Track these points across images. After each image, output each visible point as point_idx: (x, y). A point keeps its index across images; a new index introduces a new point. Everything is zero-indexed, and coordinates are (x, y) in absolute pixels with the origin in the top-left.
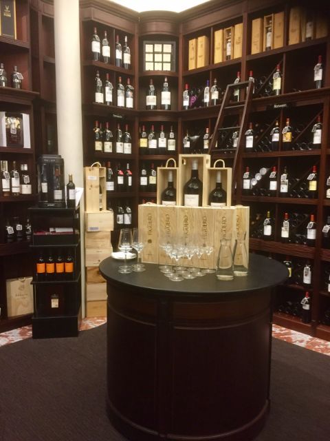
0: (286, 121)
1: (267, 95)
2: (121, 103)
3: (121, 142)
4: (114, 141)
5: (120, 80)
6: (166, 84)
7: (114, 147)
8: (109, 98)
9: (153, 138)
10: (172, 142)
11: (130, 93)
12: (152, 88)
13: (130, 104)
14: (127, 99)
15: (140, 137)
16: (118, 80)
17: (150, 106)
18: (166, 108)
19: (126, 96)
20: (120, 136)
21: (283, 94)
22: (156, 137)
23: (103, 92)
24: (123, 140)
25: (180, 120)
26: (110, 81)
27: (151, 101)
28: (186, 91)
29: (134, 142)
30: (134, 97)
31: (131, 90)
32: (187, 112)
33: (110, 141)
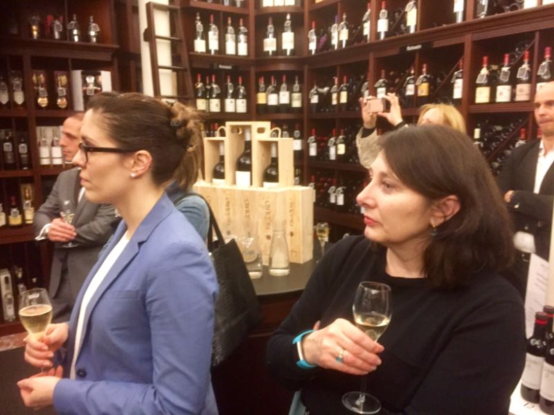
0: (422, 68)
1: (402, 33)
2: (230, 50)
3: (232, 98)
4: (222, 97)
5: (230, 22)
6: (288, 23)
7: (223, 106)
8: (214, 45)
9: (273, 92)
10: (296, 95)
11: (242, 37)
12: (271, 28)
13: (243, 50)
14: (239, 45)
15: (258, 91)
16: (227, 21)
17: (268, 52)
18: (288, 53)
19: (237, 41)
20: (231, 91)
21: (418, 31)
22: (277, 91)
23: (205, 37)
24: (235, 96)
25: (306, 68)
26: (215, 23)
27: (270, 45)
28: (313, 31)
29: (250, 98)
30: (248, 42)
31: (245, 34)
32: (314, 56)
33: (216, 98)
